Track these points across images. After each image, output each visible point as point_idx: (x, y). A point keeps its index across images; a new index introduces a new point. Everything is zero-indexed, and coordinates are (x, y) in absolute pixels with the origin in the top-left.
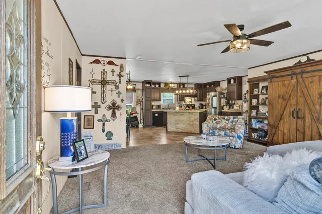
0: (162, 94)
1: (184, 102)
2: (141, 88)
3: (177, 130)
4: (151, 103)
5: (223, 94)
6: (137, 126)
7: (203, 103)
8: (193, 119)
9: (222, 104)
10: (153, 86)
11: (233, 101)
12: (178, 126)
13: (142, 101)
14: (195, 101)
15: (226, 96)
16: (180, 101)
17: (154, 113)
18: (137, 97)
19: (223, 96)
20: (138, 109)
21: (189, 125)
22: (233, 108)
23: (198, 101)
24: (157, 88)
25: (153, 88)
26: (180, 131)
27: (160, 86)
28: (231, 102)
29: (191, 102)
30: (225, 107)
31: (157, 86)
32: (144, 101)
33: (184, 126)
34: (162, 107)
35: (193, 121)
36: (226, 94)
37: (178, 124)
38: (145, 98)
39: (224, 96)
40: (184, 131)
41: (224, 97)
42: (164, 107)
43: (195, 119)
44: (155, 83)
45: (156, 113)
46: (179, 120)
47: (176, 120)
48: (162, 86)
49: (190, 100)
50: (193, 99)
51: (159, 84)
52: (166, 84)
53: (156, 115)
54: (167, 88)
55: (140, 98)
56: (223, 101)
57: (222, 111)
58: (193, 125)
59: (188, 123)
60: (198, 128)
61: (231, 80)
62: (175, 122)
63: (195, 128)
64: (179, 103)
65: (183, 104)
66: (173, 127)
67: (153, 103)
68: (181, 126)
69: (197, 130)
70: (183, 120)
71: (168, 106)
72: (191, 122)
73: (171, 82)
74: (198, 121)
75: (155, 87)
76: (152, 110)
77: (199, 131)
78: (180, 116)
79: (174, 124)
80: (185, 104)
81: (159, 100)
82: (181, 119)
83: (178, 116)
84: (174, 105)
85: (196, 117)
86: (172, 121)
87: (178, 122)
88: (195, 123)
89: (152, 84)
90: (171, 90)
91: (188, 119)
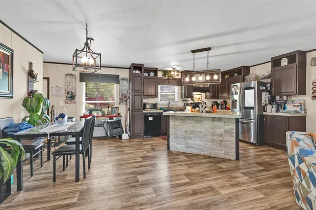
0: (159, 87)
1: (192, 100)
2: (127, 77)
3: (188, 151)
4: (142, 101)
5: (264, 84)
6: (120, 137)
7: (219, 101)
8: (221, 131)
9: (263, 102)
10: (146, 75)
11: (285, 98)
12: (191, 142)
13: (129, 97)
14: (206, 97)
15: (269, 88)
16: (185, 98)
17: (146, 117)
18: (121, 91)
19: (264, 88)
20: (123, 110)
21: (213, 141)
22: (284, 108)
24: (152, 78)
25: (145, 78)
26: (194, 152)
27: (156, 75)
28: (278, 98)
29: (200, 99)
30: (269, 107)
31: (152, 74)
32: (131, 96)
33: (203, 143)
34: (159, 106)
35: (221, 135)
36: (268, 85)
37: (190, 138)
38: (133, 92)
39: (267, 88)
40: (202, 153)
41: (266, 90)
42: (162, 107)
43: (226, 132)
44: (148, 70)
45: (150, 116)
46: (193, 132)
47: (186, 131)
48: (160, 74)
49: (199, 96)
50: (203, 95)
51: (155, 71)
52: (165, 72)
53: (151, 119)
54: (168, 79)
55: (125, 92)
56: (265, 97)
57: (264, 113)
58: (223, 143)
59: (211, 137)
60: (231, 148)
61: (281, 59)
62: (185, 135)
63: (224, 149)
64: (183, 101)
65: (189, 102)
66: (180, 144)
67: (145, 101)
68: (197, 142)
69: (230, 153)
70: (201, 132)
71: (169, 105)
72: (217, 136)
73: (173, 69)
74: (232, 136)
75: (149, 75)
76: (144, 111)
77: (235, 155)
78: (195, 124)
79: (182, 138)
80: (192, 102)
81: (156, 96)
82: (196, 130)
83: (191, 123)
84: (176, 104)
85: (227, 128)
86: (177, 132)
87: (190, 136)
88: (226, 139)
89: (144, 70)
90: (172, 81)
91: (211, 131)
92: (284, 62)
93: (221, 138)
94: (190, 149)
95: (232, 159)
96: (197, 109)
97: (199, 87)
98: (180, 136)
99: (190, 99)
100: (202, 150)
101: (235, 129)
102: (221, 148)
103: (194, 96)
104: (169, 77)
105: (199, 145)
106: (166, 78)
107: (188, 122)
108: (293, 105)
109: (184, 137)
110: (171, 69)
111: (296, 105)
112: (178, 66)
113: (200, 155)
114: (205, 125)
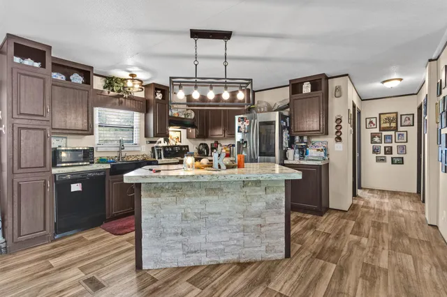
0: (97, 110)
1: (167, 140)
5: (285, 119)
7: (209, 143)
8: (260, 205)
9: (284, 144)
10: (60, 77)
11: (305, 139)
12: (196, 240)
14: (188, 137)
16: (154, 136)
19: (284, 124)
21: (244, 229)
23: (198, 137)
24: (75, 87)
27: (88, 81)
28: (297, 139)
29: (179, 139)
30: (290, 152)
31: (77, 79)
34: (97, 155)
35: (260, 215)
36: (288, 120)
37: (196, 231)
38: (11, 117)
39: (287, 123)
40: (222, 260)
41: (286, 127)
42: (104, 155)
43: (269, 206)
45: (75, 181)
46: (200, 216)
47: (185, 217)
48: (98, 83)
49: (178, 134)
50: (184, 132)
51: (87, 73)
52: (110, 81)
53: (76, 187)
54: (116, 92)
56: (286, 137)
57: (286, 162)
58: (263, 229)
59: (240, 222)
60: (279, 237)
61: (303, 83)
62: (183, 225)
63: (266, 241)
64: (151, 142)
65: (160, 145)
66: (171, 249)
67: (55, 143)
68: (211, 238)
69: (276, 247)
70: (219, 213)
71: (120, 152)
72: (253, 216)
73: (132, 75)
74: (280, 214)
75: (68, 79)
76: (55, 171)
77: (284, 249)
78: (206, 198)
79: (176, 234)
80: (166, 144)
81: (89, 131)
82: (208, 210)
83: (195, 195)
84: (137, 149)
85: (271, 197)
86: (163, 222)
87: (195, 225)
88: (270, 219)
89: (53, 64)
90: (128, 102)
91: (241, 208)
92: (307, 88)
93: (259, 221)
94: (194, 256)
95: (279, 258)
96: (205, 161)
97: (178, 118)
98: (169, 230)
99: (162, 139)
100: (223, 252)
101: (284, 200)
102: (259, 240)
103: (171, 133)
104: (120, 91)
105: (216, 243)
106: (112, 93)
107: (189, 193)
108: (317, 148)
109: (180, 231)
110: (125, 75)
111: (320, 148)
112: (144, 69)
113: (218, 265)
114: (229, 196)
